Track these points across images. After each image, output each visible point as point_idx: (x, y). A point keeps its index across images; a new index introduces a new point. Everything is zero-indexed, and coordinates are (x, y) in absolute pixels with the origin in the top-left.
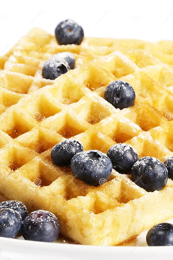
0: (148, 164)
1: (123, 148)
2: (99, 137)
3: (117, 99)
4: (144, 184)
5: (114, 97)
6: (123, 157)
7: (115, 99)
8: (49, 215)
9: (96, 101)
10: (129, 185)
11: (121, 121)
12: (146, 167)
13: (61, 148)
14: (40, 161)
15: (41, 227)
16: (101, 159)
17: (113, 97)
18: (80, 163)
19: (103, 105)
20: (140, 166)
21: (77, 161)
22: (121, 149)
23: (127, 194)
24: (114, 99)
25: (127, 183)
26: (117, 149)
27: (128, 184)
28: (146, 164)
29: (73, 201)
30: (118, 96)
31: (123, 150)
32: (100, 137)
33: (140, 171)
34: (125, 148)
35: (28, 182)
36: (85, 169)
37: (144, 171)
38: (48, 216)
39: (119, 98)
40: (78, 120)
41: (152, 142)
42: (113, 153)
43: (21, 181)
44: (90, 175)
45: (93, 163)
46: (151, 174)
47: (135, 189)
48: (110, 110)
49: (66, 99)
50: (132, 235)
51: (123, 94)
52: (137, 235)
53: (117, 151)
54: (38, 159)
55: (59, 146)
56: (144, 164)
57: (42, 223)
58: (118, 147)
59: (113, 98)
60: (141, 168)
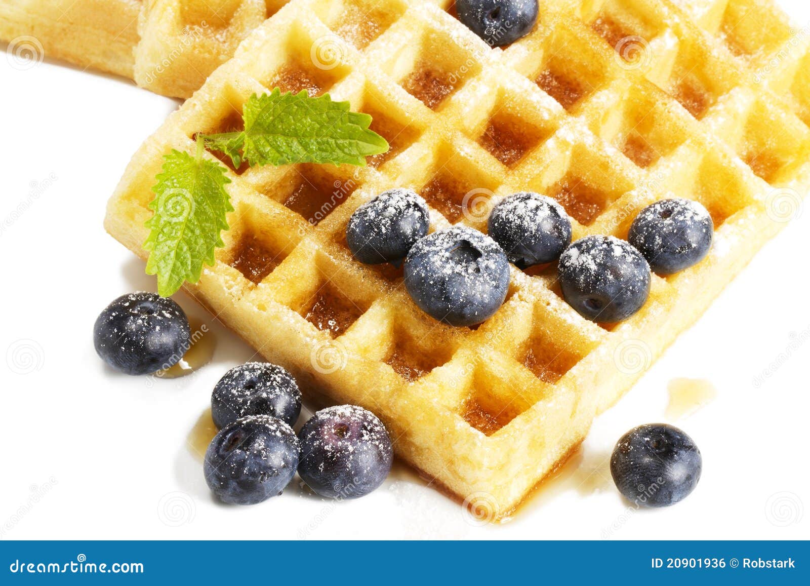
0: (603, 266)
1: (532, 215)
2: (459, 154)
3: (492, 25)
4: (593, 308)
5: (486, 19)
6: (535, 239)
7: (488, 23)
8: (366, 429)
9: (436, 25)
10: (555, 313)
11: (509, 86)
12: (597, 275)
13: (376, 230)
14: (318, 251)
15: (350, 466)
16: (482, 262)
17: (482, 18)
18: (432, 282)
19: (455, 40)
20: (582, 270)
21: (423, 275)
22: (528, 219)
23: (549, 333)
24: (485, 24)
25: (549, 308)
26: (517, 218)
27: (551, 310)
28: (599, 265)
29: (424, 385)
30: (495, 15)
31: (534, 221)
32: (462, 154)
33: (584, 283)
34: (539, 212)
35: (297, 322)
36: (447, 299)
37: (595, 283)
38: (364, 431)
39: (498, 21)
40: (400, 102)
41: (595, 150)
42: (508, 227)
43: (277, 318)
44: (461, 313)
45: (466, 279)
46: (611, 291)
47: (570, 327)
48: (475, 54)
49: (352, 6)
50: (570, 445)
51: (507, 12)
52: (583, 440)
53: (518, 222)
54: (312, 244)
55: (370, 224)
56: (593, 267)
57: (351, 457)
58: (519, 212)
59: (483, 22)
60: (586, 277)
